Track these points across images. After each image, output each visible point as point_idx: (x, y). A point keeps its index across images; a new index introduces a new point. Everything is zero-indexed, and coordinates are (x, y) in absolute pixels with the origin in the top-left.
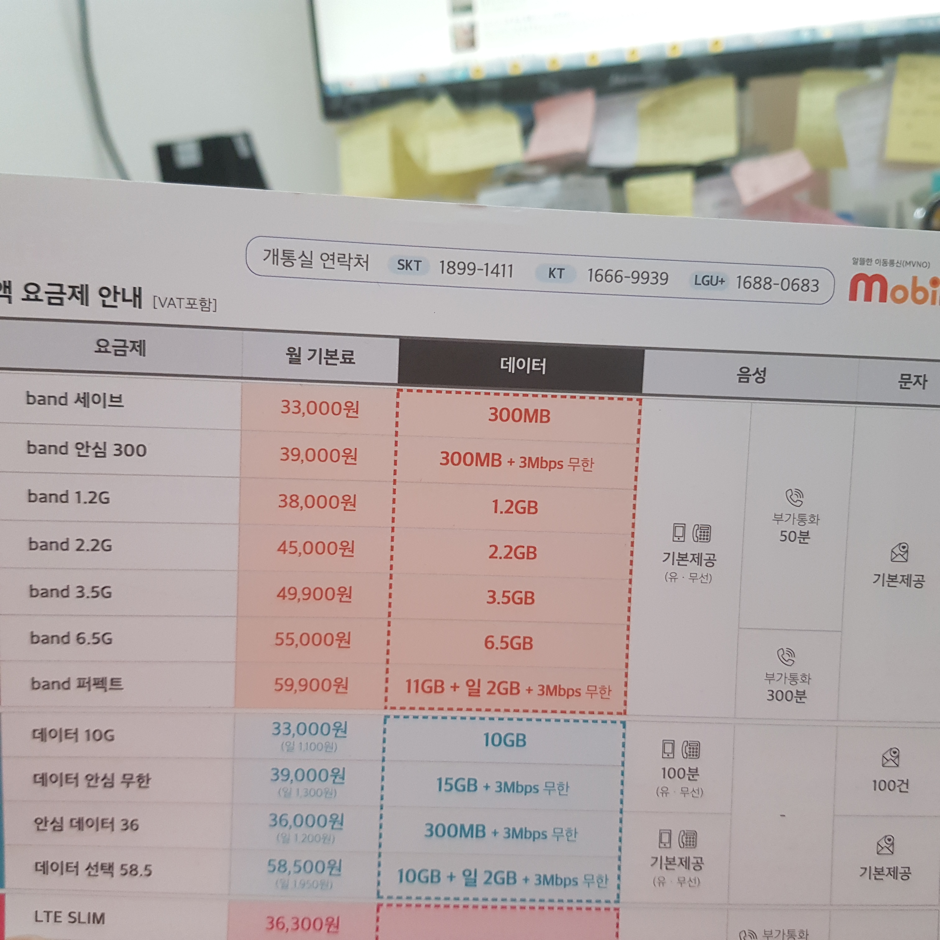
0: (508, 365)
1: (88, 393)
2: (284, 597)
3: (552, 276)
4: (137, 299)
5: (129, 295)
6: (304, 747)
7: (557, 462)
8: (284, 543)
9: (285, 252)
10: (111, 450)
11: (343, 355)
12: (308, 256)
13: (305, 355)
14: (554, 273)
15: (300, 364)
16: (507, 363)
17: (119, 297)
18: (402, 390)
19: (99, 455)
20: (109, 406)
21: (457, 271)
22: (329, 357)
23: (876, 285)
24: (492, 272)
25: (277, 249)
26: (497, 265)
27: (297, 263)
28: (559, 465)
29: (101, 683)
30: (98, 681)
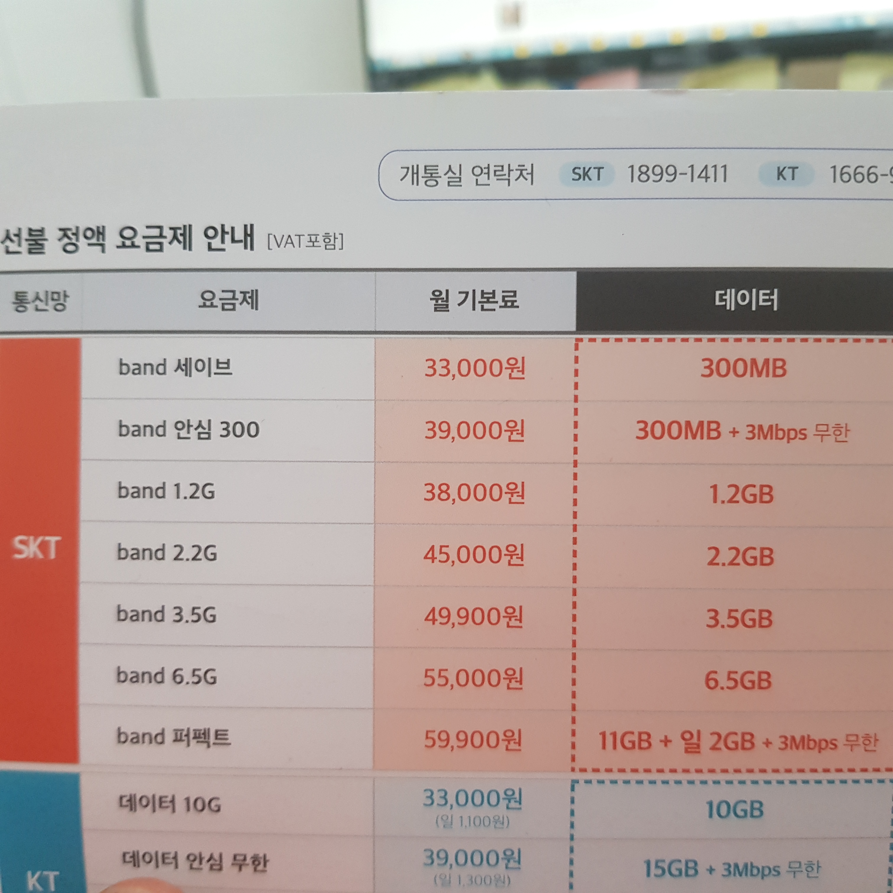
0: (725, 300)
1: (190, 359)
2: (434, 620)
3: (781, 178)
4: (249, 238)
5: (239, 235)
6: (465, 822)
7: (798, 430)
8: (432, 548)
9: (427, 168)
10: (217, 430)
11: (504, 297)
12: (457, 172)
13: (454, 299)
14: (784, 173)
15: (448, 311)
16: (724, 297)
17: (228, 238)
18: (581, 340)
19: (202, 436)
20: (215, 374)
21: (653, 177)
22: (485, 300)
24: (699, 177)
25: (418, 166)
26: (706, 167)
27: (443, 181)
28: (802, 434)
29: (203, 736)
30: (199, 734)
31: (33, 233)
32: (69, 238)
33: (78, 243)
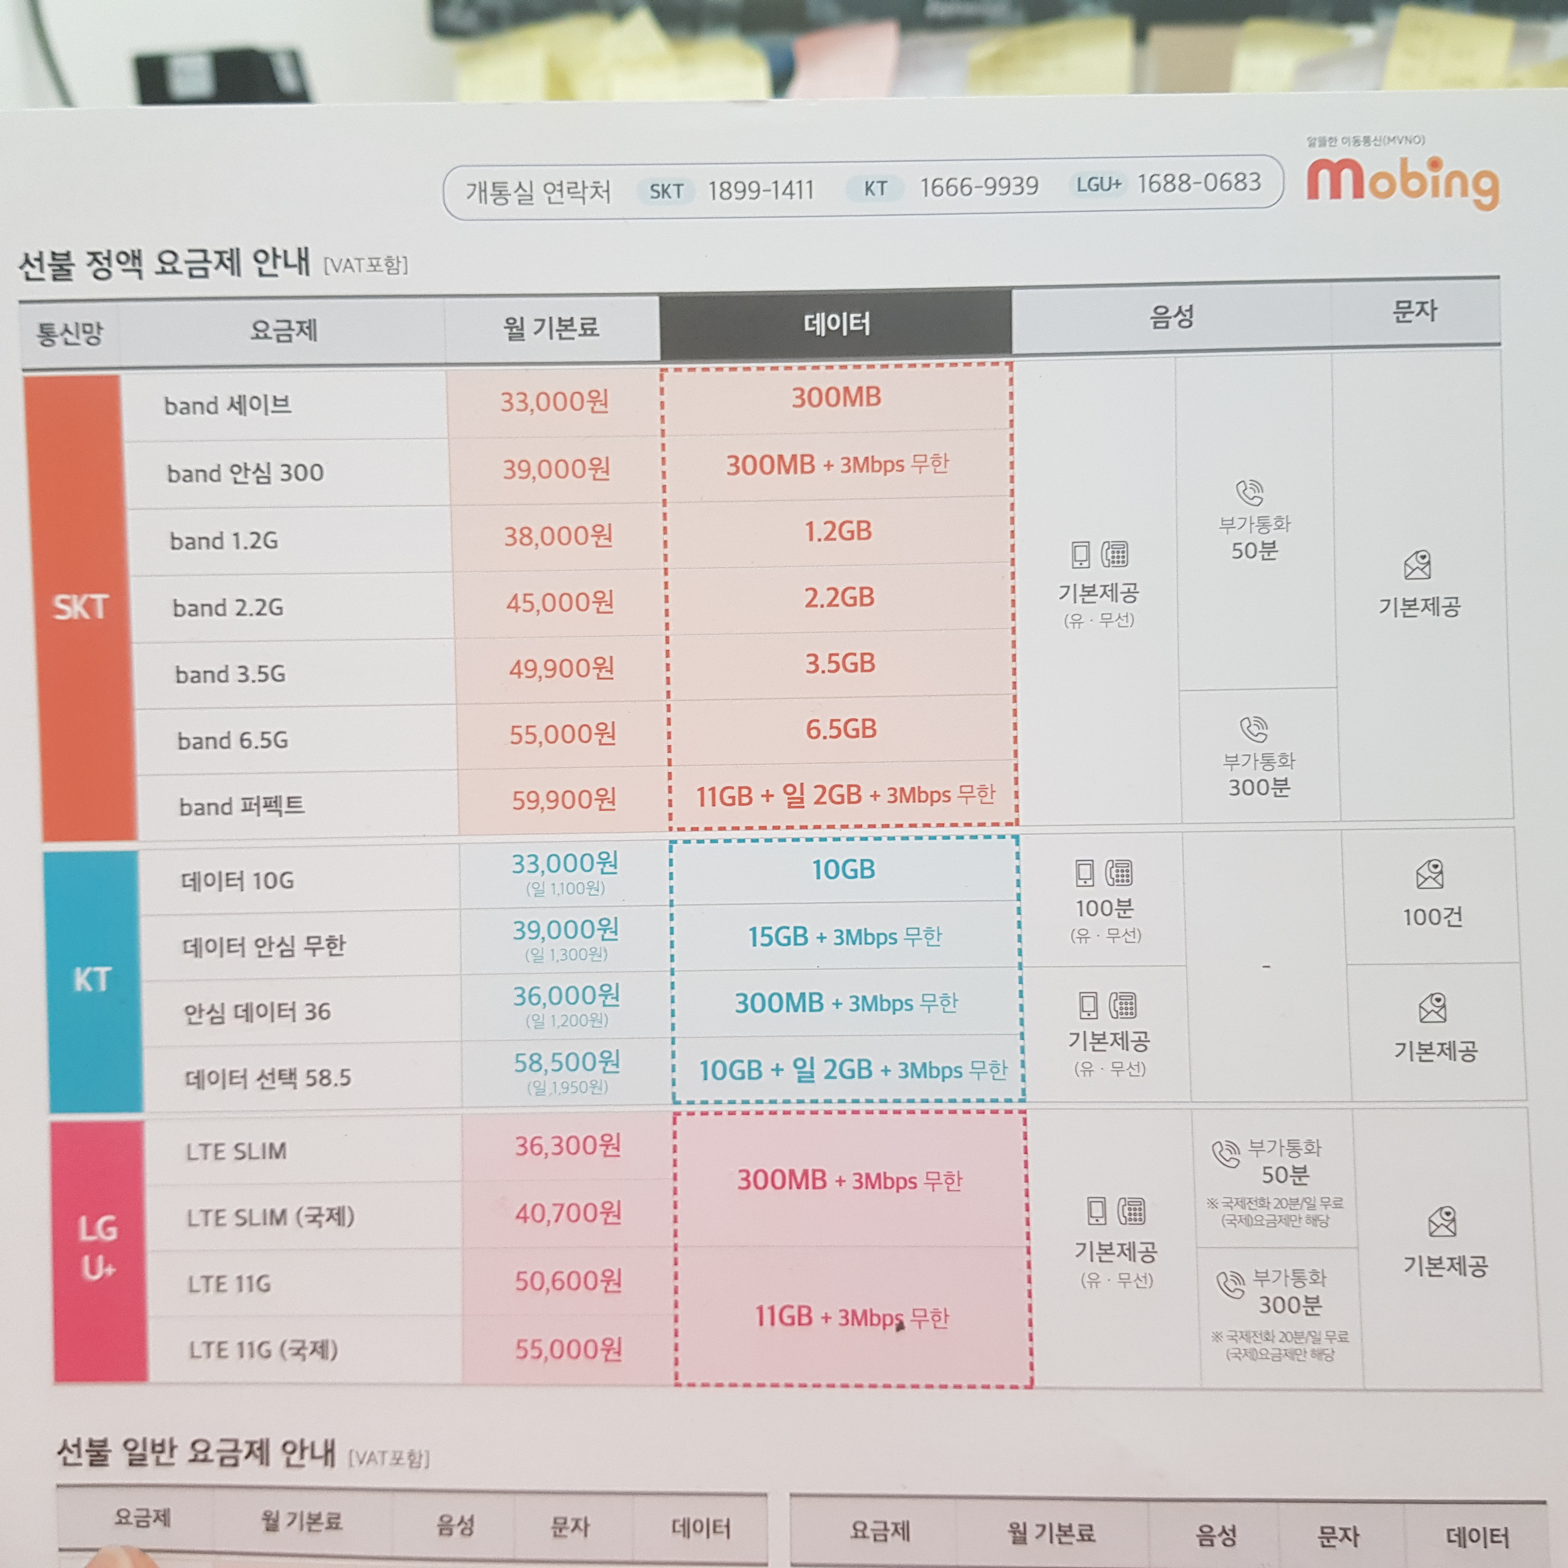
0: (815, 325)
1: (244, 396)
2: (519, 673)
3: (869, 192)
5: (293, 259)
6: (558, 889)
7: (895, 462)
8: (515, 597)
9: (496, 185)
10: (277, 473)
11: (583, 324)
12: (527, 188)
13: (530, 327)
14: (872, 188)
15: (524, 340)
16: (814, 322)
17: (280, 262)
18: (666, 370)
19: (261, 480)
20: (273, 412)
21: (735, 194)
22: (563, 328)
23: (1347, 175)
24: (784, 193)
25: (485, 183)
26: (791, 183)
27: (513, 198)
28: (899, 465)
29: (273, 804)
30: (270, 802)
31: (57, 257)
32: (100, 263)
33: (110, 269)
